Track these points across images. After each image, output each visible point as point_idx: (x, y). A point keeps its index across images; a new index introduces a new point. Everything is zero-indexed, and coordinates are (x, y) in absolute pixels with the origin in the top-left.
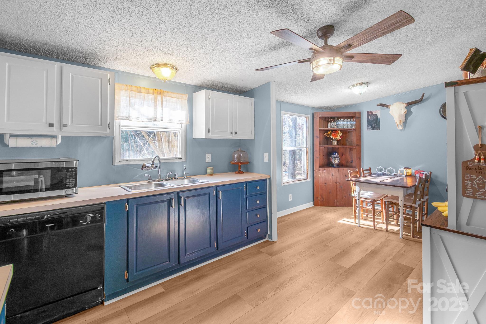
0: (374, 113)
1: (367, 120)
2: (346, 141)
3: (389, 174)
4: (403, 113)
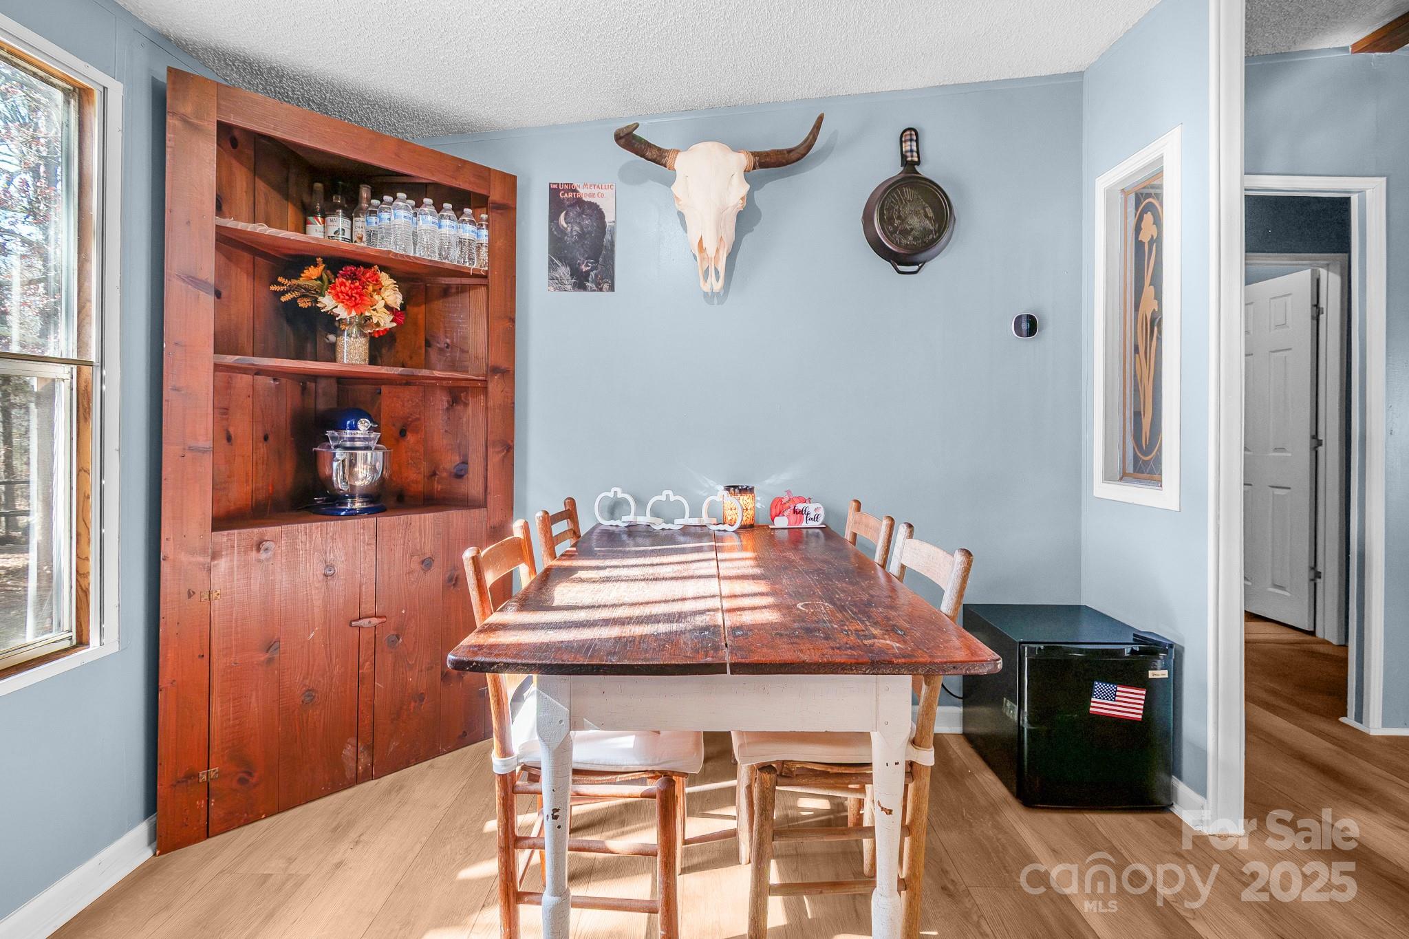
0: (585, 194)
1: (550, 230)
2: (428, 344)
3: (657, 528)
4: (737, 204)
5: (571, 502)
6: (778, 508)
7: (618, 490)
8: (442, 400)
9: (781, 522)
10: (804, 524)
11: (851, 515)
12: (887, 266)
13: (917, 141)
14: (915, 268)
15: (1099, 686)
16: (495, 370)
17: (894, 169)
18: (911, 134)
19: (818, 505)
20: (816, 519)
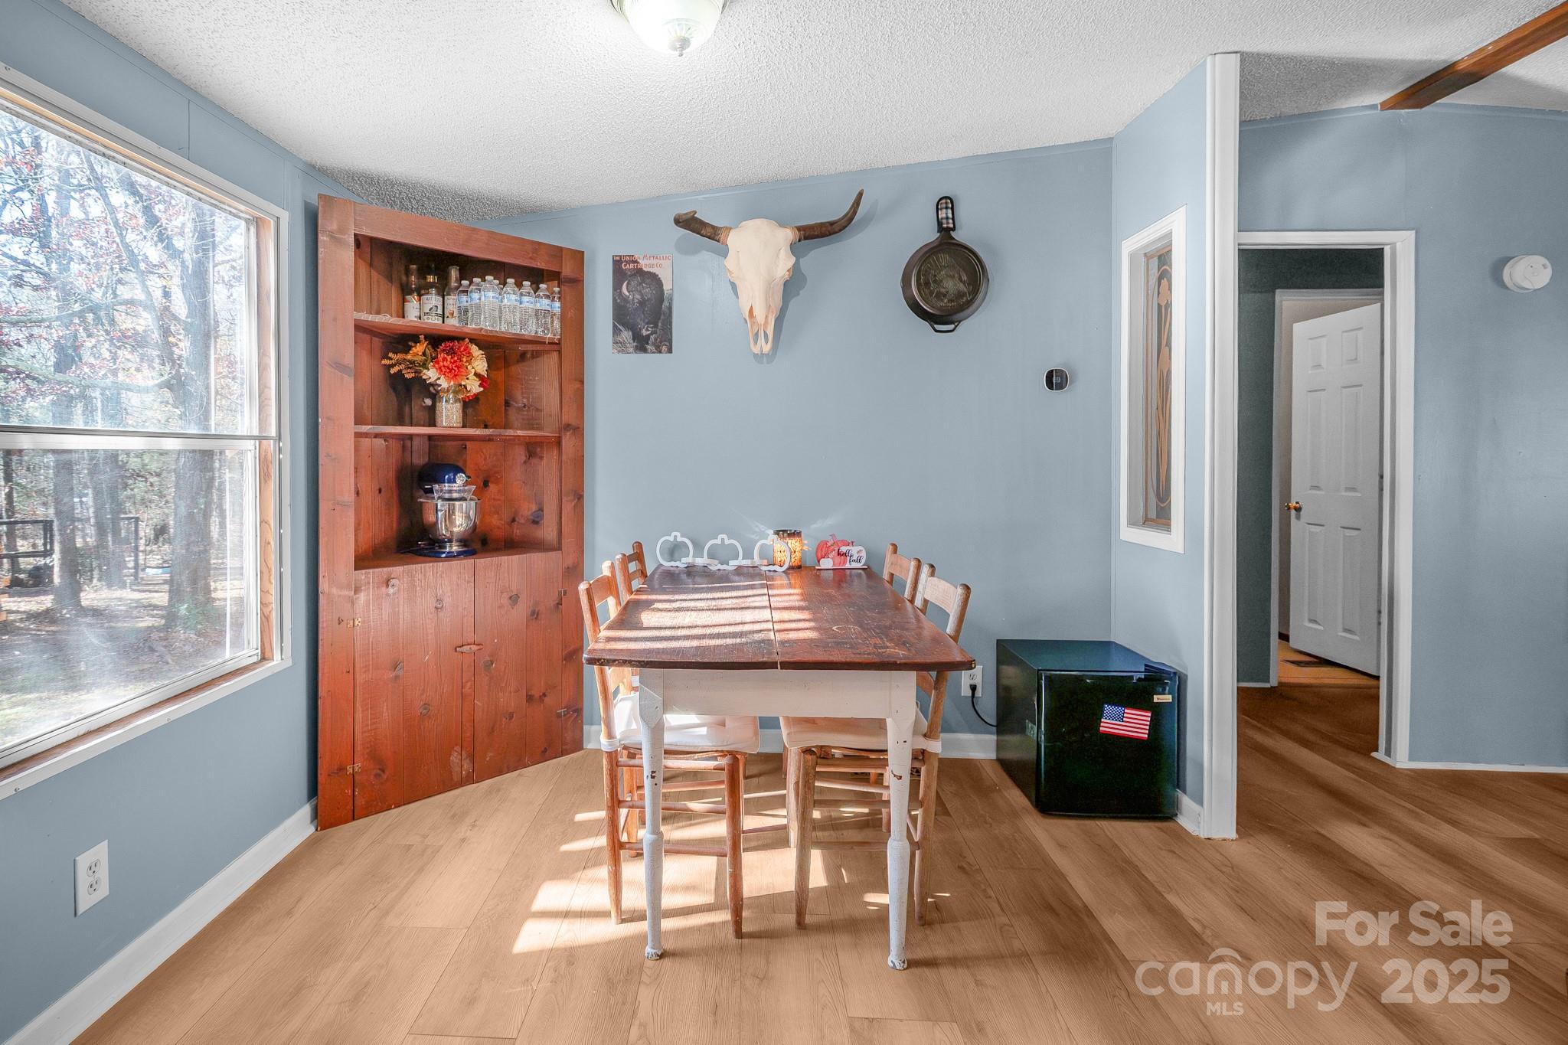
0: (645, 264)
1: (614, 300)
2: (507, 404)
3: (713, 568)
4: (784, 275)
5: (639, 546)
6: (823, 550)
7: (678, 534)
8: (520, 454)
9: (827, 563)
10: (847, 566)
11: (889, 557)
12: (925, 325)
13: (952, 209)
14: (952, 327)
15: (1109, 708)
16: (567, 427)
17: (932, 235)
18: (947, 202)
19: (861, 548)
20: (859, 560)
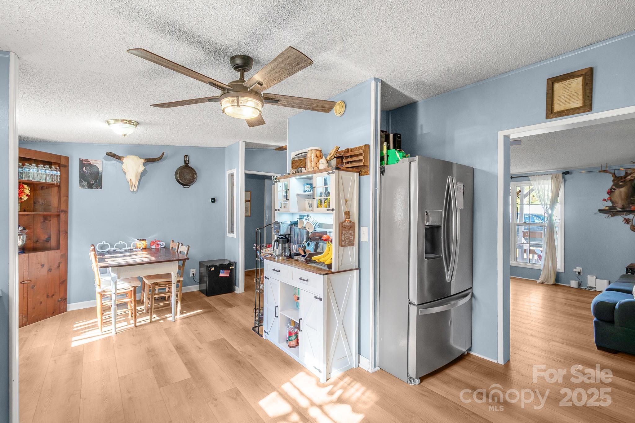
0: (92, 163)
1: (80, 172)
3: (118, 251)
4: (141, 171)
6: (152, 243)
7: (104, 242)
8: (41, 219)
9: (153, 247)
10: (160, 247)
11: (171, 243)
12: (181, 186)
13: (188, 159)
14: (188, 187)
15: (221, 271)
16: (63, 211)
17: (183, 164)
18: (187, 156)
19: (163, 242)
20: (163, 245)
